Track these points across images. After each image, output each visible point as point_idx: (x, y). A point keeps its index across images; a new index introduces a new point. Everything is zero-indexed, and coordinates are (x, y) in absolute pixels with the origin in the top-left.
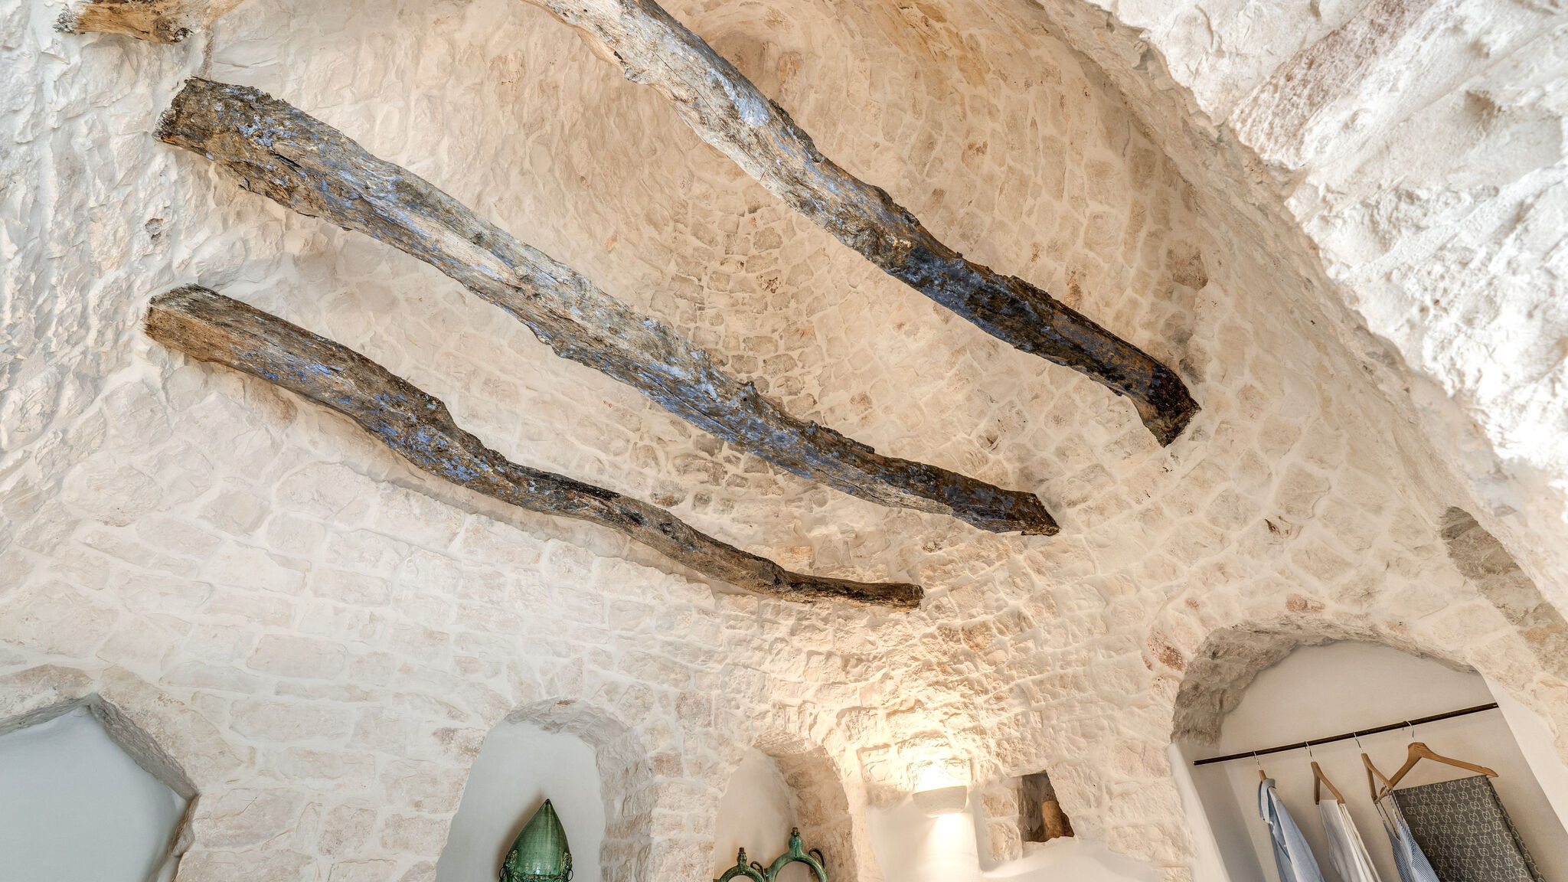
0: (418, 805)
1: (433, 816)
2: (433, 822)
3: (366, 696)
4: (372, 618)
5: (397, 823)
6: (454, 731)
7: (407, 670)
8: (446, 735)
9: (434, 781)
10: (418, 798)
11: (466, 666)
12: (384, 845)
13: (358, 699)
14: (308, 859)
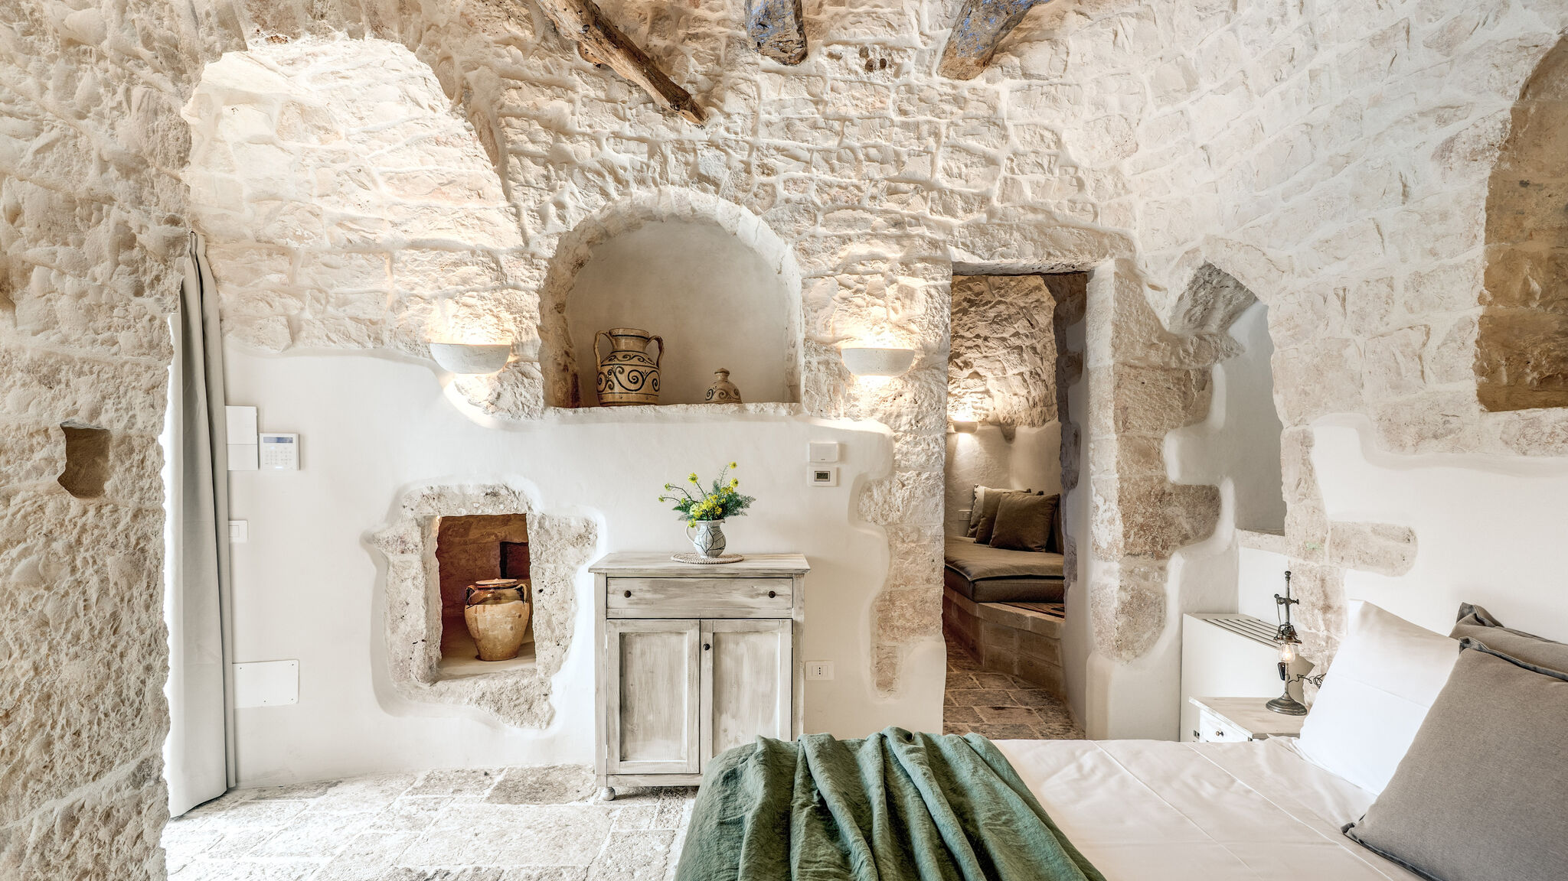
0: (1433, 253)
1: (1452, 262)
2: (1457, 267)
3: (1348, 158)
4: (1313, 75)
5: (1418, 280)
6: (1452, 140)
7: (1376, 102)
8: (1446, 149)
9: (1444, 216)
10: (1429, 246)
11: (1446, 43)
12: (1411, 310)
13: (1341, 167)
14: (1346, 343)
